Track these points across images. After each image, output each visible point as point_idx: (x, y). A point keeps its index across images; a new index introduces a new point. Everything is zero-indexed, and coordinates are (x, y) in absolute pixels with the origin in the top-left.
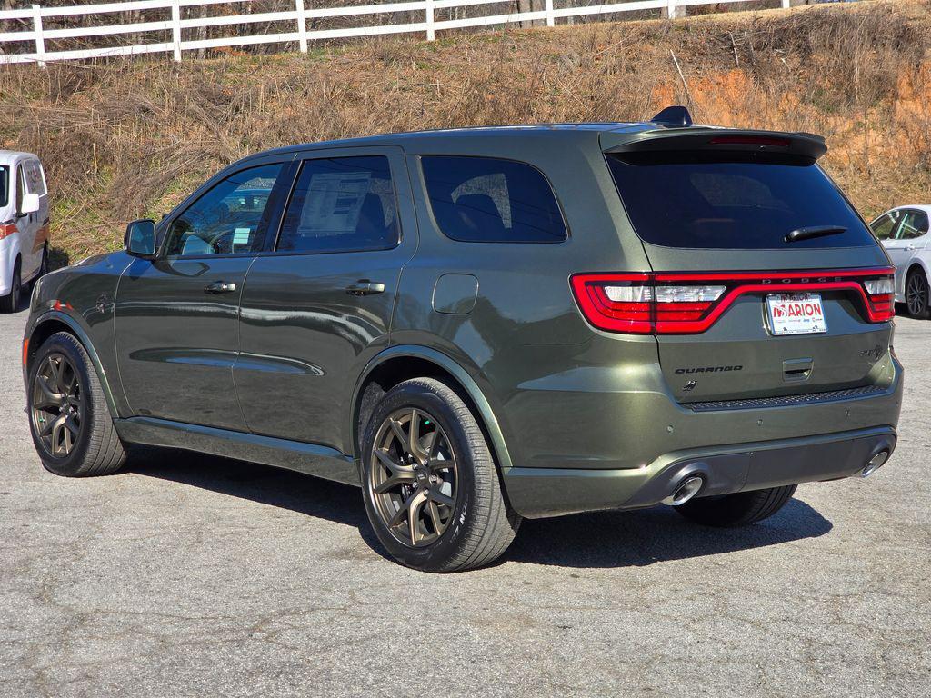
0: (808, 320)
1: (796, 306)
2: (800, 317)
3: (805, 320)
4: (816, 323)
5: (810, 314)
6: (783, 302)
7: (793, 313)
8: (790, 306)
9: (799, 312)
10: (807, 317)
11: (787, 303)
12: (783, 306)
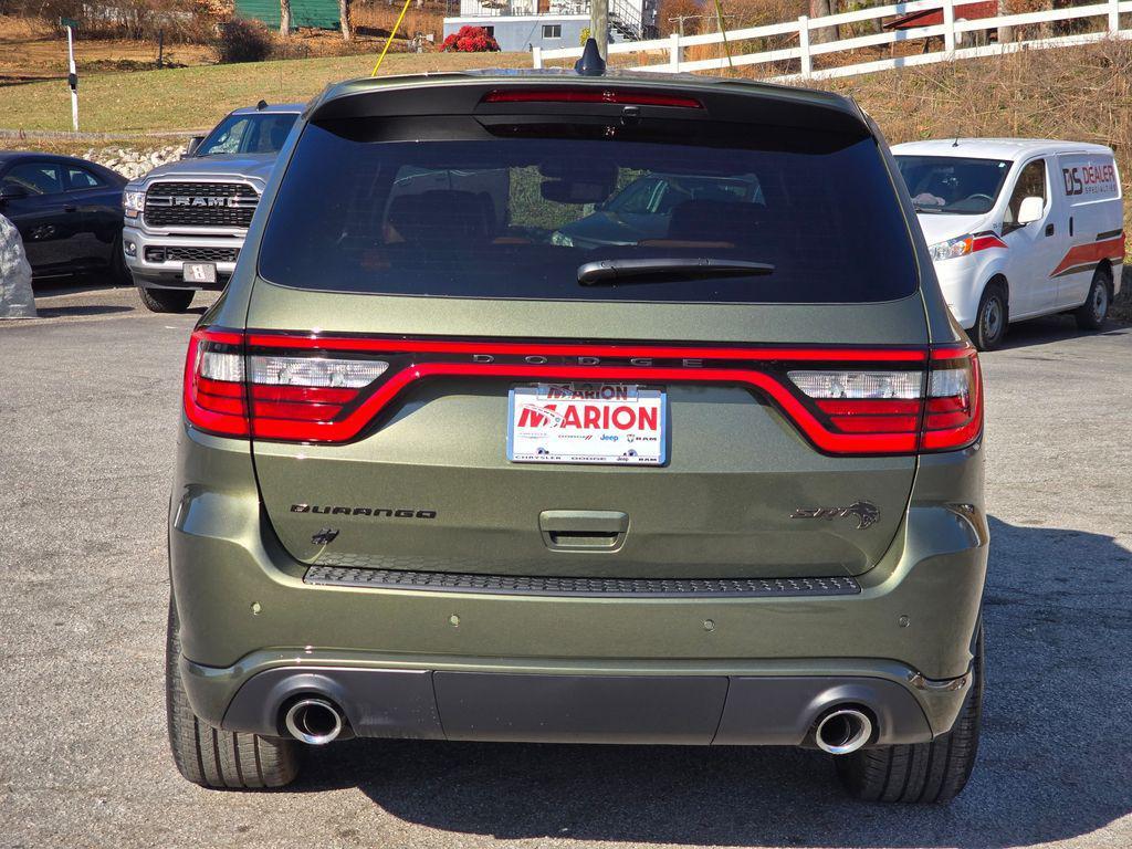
0: (616, 438)
1: (588, 409)
2: (593, 431)
5: (624, 427)
6: (553, 401)
7: (577, 423)
10: (612, 430)
11: (565, 401)
12: (553, 407)
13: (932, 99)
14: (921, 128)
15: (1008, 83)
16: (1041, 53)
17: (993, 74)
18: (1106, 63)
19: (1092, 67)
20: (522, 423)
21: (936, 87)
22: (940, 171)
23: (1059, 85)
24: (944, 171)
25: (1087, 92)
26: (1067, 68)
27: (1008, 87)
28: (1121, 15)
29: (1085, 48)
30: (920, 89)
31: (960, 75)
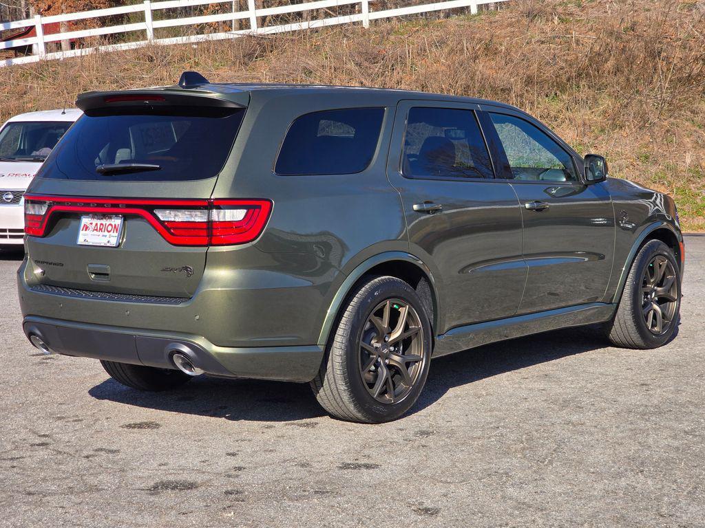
0: (106, 236)
2: (100, 233)
3: (103, 236)
4: (110, 239)
5: (109, 232)
6: (92, 221)
7: (97, 230)
8: (97, 224)
9: (101, 229)
10: (106, 233)
11: (95, 221)
12: (92, 224)
13: (36, 86)
14: (30, 105)
15: (87, 74)
16: (107, 54)
17: (76, 68)
18: (151, 59)
19: (141, 61)
20: (83, 230)
21: (38, 77)
22: (54, 132)
23: (122, 74)
24: (57, 132)
25: (141, 79)
26: (126, 63)
27: (88, 76)
28: (155, 29)
29: (136, 50)
30: (27, 79)
31: (54, 69)
